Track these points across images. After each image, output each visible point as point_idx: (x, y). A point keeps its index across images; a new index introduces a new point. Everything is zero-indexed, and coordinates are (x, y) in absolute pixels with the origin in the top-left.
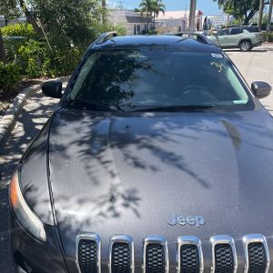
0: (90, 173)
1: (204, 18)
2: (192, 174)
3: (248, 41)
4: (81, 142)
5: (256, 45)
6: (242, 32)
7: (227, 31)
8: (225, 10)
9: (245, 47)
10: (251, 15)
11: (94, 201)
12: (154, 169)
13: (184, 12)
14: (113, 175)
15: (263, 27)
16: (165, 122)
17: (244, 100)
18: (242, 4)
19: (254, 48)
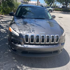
0: (25, 27)
1: (40, 4)
2: (43, 27)
3: (51, 10)
4: (21, 23)
5: (52, 11)
6: (49, 8)
7: (46, 7)
8: (45, 2)
9: (50, 11)
10: (51, 4)
11: (27, 30)
12: (36, 26)
13: (36, 2)
14: (29, 27)
15: (54, 7)
16: (37, 20)
17: (51, 18)
18: (50, 1)
19: (52, 12)
